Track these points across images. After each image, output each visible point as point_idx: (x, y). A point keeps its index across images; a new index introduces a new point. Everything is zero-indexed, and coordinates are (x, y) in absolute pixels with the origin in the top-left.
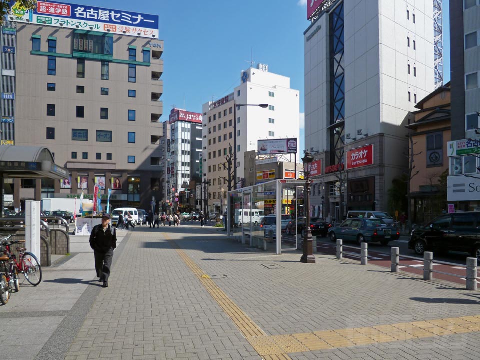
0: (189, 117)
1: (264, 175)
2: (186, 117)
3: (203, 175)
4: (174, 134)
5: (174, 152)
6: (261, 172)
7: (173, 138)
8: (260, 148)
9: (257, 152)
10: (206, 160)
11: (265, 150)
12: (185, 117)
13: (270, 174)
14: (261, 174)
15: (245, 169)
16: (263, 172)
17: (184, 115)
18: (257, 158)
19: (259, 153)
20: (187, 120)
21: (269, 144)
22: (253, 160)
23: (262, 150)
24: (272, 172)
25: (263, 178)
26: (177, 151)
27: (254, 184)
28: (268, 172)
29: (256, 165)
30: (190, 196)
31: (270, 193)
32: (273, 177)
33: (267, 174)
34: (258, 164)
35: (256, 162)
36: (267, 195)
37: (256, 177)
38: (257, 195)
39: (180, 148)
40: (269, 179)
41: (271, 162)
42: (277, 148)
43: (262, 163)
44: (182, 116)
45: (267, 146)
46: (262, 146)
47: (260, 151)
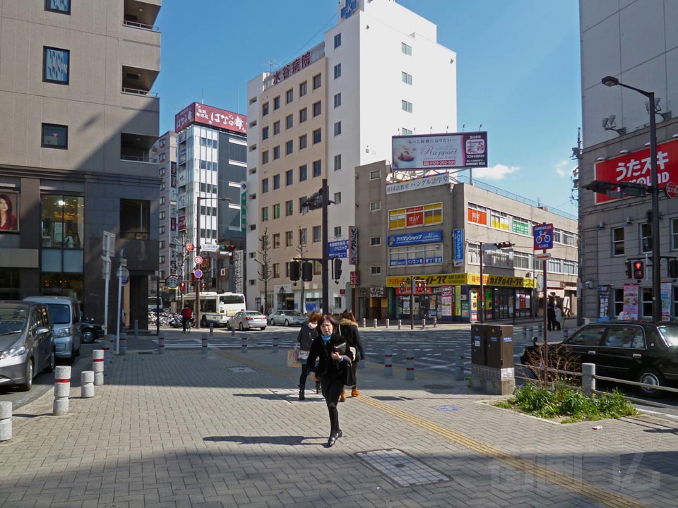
0: (216, 118)
1: (409, 216)
2: (210, 117)
3: (248, 228)
4: (185, 150)
5: (184, 187)
6: (403, 211)
7: (183, 158)
8: (398, 154)
9: (389, 162)
10: (254, 197)
11: (411, 159)
12: (206, 117)
13: (430, 214)
14: (403, 216)
15: (357, 206)
16: (408, 210)
17: (205, 112)
18: (389, 177)
19: (395, 168)
20: (210, 123)
21: (419, 146)
22: (381, 184)
23: (402, 158)
24: (433, 209)
25: (408, 225)
26: (191, 183)
27: (383, 240)
28: (422, 208)
29: (388, 193)
30: (219, 272)
31: (427, 260)
32: (435, 221)
33: (417, 214)
34: (394, 192)
35: (388, 187)
36: (419, 263)
37: (386, 223)
38: (391, 265)
39: (196, 178)
40: (423, 227)
41: (431, 185)
42: (438, 154)
43: (405, 190)
44: (201, 114)
45: (414, 150)
46: (402, 151)
47: (398, 161)
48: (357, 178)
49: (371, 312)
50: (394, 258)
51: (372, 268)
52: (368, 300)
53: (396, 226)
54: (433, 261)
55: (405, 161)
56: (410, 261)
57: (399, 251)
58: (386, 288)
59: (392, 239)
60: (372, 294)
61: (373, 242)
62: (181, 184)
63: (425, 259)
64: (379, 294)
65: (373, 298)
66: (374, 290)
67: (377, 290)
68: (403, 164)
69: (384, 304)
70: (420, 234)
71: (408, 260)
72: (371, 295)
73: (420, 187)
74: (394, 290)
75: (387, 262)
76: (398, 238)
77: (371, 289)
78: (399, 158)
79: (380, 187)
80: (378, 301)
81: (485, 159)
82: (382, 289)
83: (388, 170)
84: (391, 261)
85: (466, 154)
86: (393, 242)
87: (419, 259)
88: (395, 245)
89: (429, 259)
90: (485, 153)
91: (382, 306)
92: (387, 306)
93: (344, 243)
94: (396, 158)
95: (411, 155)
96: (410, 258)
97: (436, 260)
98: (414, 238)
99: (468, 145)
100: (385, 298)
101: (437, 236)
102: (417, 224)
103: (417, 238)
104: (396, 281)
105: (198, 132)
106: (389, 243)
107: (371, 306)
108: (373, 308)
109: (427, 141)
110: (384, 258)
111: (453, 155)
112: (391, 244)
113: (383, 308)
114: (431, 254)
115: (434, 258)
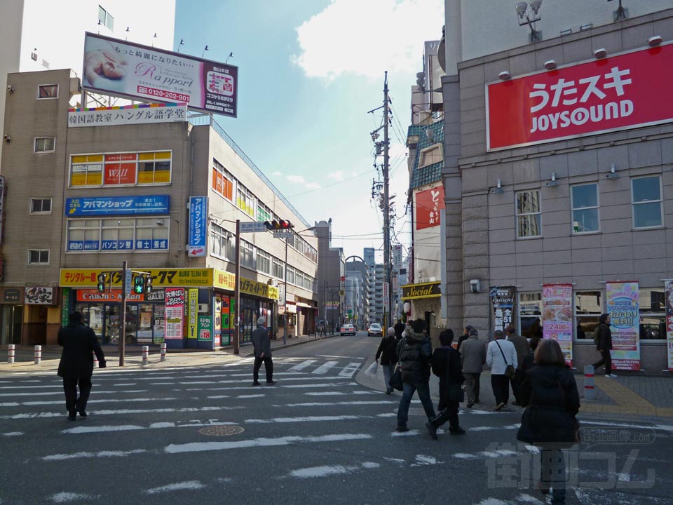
1: (108, 167)
6: (98, 158)
8: (95, 64)
9: (77, 72)
11: (116, 78)
13: (148, 167)
14: (98, 166)
15: (7, 140)
16: (107, 157)
18: (75, 100)
19: (87, 86)
21: (133, 61)
22: (59, 109)
23: (101, 72)
24: (155, 161)
25: (106, 182)
27: (57, 203)
28: (134, 156)
29: (71, 125)
31: (140, 245)
32: (157, 180)
33: (124, 166)
34: (82, 124)
35: (71, 114)
36: (124, 248)
37: (65, 176)
38: (69, 249)
40: (135, 187)
41: (152, 120)
42: (162, 79)
43: (105, 123)
45: (124, 63)
46: (104, 60)
47: (95, 75)
48: (11, 92)
49: (25, 332)
50: (76, 236)
51: (32, 252)
52: (20, 310)
53: (82, 183)
54: (151, 246)
55: (106, 77)
56: (108, 244)
57: (86, 226)
58: (59, 288)
59: (76, 204)
60: (30, 298)
61: (37, 205)
63: (137, 242)
64: (43, 299)
65: (31, 306)
66: (33, 291)
67: (40, 292)
68: (101, 82)
69: (53, 318)
70: (129, 197)
71: (103, 242)
72: (27, 301)
73: (133, 121)
74: (73, 293)
75: (62, 242)
76: (87, 203)
77: (28, 290)
78: (96, 71)
79: (56, 112)
80: (41, 311)
81: (233, 105)
82: (50, 290)
83: (74, 87)
84: (70, 242)
85: (206, 92)
86: (76, 211)
87: (124, 242)
88: (79, 214)
89: (144, 241)
90: (234, 96)
91: (49, 321)
92: (58, 321)
94: (91, 70)
95: (118, 70)
96: (106, 239)
97: (156, 244)
98: (117, 204)
99: (209, 78)
100: (54, 307)
101: (160, 204)
102: (122, 182)
103: (123, 204)
104: (80, 277)
106: (68, 209)
107: (26, 320)
108: (30, 324)
109: (147, 56)
110: (56, 235)
111: (186, 87)
112: (72, 211)
113: (50, 324)
114: (148, 235)
115: (154, 241)
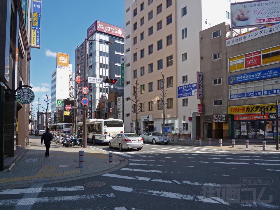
0: (108, 29)
1: (246, 60)
2: (105, 28)
3: (125, 84)
5: (91, 66)
6: (241, 57)
8: (236, 16)
9: (228, 22)
10: (128, 65)
11: (246, 19)
12: (103, 28)
14: (241, 61)
15: (202, 58)
16: (246, 56)
17: (102, 26)
20: (105, 31)
22: (222, 40)
23: (239, 19)
24: (271, 52)
25: (246, 67)
26: (95, 64)
27: (224, 80)
28: (260, 52)
29: (227, 46)
30: (109, 110)
31: (266, 93)
32: (273, 61)
33: (255, 58)
34: (233, 44)
35: (227, 41)
36: (258, 95)
37: (227, 68)
38: (231, 98)
39: (97, 61)
40: (262, 66)
41: (268, 33)
42: (267, 14)
43: (244, 41)
44: (100, 26)
45: (248, 12)
46: (239, 13)
47: (236, 21)
48: (201, 39)
49: (214, 133)
50: (233, 92)
51: (215, 101)
52: (211, 125)
53: (235, 69)
54: (272, 93)
55: (241, 20)
56: (250, 94)
57: (238, 87)
58: (228, 115)
59: (233, 79)
60: (216, 120)
61: (215, 82)
62: (90, 65)
63: (264, 91)
64: (221, 120)
65: (216, 123)
66: (217, 117)
67: (220, 117)
68: (240, 23)
69: (225, 127)
70: (259, 72)
71: (246, 93)
72: (214, 121)
73: (258, 36)
74: (233, 116)
75: (228, 95)
76: (238, 78)
77: (215, 116)
78: (236, 19)
79: (221, 42)
80: (220, 125)
82: (224, 116)
83: (227, 29)
84: (231, 95)
86: (233, 80)
87: (257, 92)
88: (235, 83)
89: (267, 91)
91: (224, 129)
92: (228, 129)
93: (190, 86)
94: (234, 19)
95: (246, 16)
97: (275, 92)
98: (253, 76)
100: (226, 123)
101: (276, 72)
102: (254, 65)
103: (256, 75)
104: (237, 110)
105: (98, 36)
106: (229, 81)
107: (214, 128)
108: (216, 130)
109: (259, 5)
110: (225, 93)
112: (231, 82)
113: (224, 130)
114: (270, 88)
115: (273, 90)
